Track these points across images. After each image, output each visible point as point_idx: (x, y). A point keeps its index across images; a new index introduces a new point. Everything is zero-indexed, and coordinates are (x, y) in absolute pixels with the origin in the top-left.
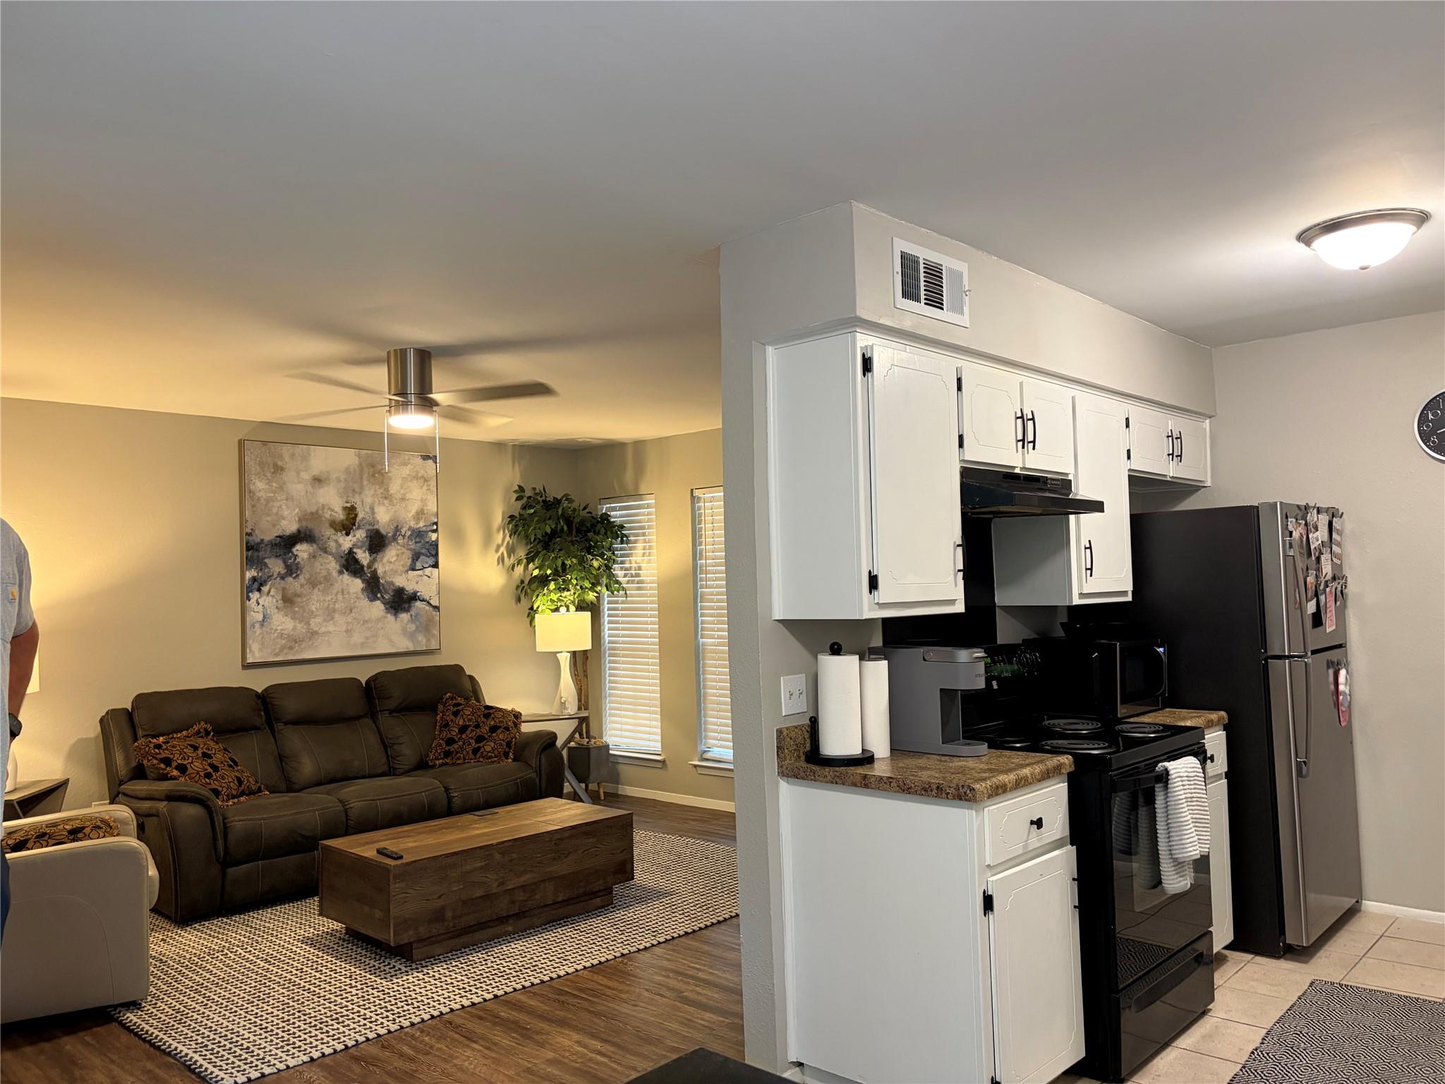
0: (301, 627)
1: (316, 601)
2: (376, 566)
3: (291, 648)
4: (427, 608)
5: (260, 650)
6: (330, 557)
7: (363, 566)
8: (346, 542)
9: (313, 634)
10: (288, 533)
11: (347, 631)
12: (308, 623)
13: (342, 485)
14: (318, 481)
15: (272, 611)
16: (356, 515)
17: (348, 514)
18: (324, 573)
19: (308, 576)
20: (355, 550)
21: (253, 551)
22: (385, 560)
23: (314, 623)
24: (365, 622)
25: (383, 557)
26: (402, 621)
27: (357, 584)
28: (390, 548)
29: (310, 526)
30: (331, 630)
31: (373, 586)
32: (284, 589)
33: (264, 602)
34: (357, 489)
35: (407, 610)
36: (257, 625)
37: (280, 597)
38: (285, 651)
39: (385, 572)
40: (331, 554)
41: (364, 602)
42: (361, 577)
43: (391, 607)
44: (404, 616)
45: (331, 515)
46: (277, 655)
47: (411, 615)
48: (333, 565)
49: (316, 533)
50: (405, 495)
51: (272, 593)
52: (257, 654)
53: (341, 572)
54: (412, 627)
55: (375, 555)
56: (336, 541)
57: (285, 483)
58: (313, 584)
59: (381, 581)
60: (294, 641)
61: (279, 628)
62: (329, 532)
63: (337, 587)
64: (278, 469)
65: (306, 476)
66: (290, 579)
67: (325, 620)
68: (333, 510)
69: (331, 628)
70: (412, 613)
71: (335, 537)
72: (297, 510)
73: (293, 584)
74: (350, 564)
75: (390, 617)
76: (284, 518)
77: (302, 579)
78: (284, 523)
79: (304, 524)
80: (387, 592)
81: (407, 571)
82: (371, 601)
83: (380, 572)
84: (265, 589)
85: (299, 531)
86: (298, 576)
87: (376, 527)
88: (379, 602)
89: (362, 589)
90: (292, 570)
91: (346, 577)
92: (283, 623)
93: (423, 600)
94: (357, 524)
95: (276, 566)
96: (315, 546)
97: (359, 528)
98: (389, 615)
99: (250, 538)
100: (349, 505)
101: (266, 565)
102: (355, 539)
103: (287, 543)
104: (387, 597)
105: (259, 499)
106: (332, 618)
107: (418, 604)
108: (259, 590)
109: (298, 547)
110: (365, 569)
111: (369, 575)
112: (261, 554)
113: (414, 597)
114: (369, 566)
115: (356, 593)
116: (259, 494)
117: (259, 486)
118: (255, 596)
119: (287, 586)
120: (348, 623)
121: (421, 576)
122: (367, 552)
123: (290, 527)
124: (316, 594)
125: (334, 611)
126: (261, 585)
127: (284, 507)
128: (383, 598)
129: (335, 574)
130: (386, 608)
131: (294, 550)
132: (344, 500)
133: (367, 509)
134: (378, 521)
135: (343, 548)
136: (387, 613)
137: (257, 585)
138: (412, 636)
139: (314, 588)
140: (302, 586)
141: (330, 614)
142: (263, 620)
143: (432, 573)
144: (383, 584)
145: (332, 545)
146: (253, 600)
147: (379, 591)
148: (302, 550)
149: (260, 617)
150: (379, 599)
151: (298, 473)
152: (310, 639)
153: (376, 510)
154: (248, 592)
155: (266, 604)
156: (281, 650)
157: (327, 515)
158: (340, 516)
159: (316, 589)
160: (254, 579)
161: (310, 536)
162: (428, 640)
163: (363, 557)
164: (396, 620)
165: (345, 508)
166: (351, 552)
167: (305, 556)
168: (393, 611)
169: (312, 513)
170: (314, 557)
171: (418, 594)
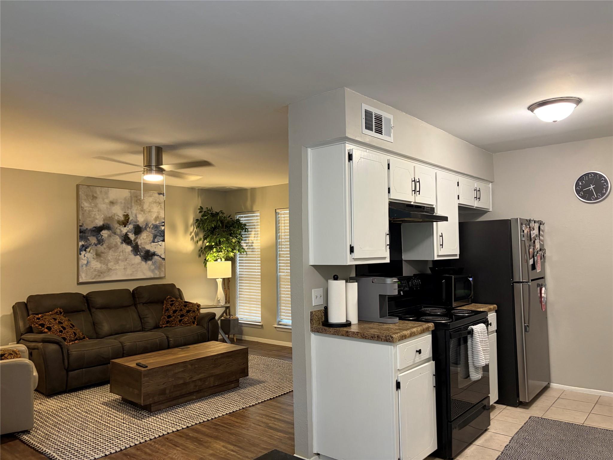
0: (104, 267)
1: (111, 255)
2: (137, 240)
3: (99, 276)
4: (160, 259)
5: (86, 277)
6: (117, 236)
7: (131, 241)
8: (125, 230)
9: (109, 270)
10: (99, 225)
11: (124, 269)
12: (107, 265)
13: (123, 205)
14: (112, 203)
15: (91, 259)
16: (129, 218)
17: (126, 218)
18: (114, 243)
19: (107, 244)
20: (128, 233)
21: (83, 233)
22: (141, 238)
23: (110, 265)
24: (133, 265)
25: (140, 236)
26: (148, 264)
27: (129, 248)
28: (144, 232)
29: (109, 223)
30: (117, 268)
31: (136, 249)
32: (96, 250)
33: (87, 256)
34: (129, 207)
35: (151, 260)
36: (84, 266)
37: (94, 254)
38: (97, 277)
39: (141, 243)
40: (118, 235)
41: (132, 256)
42: (130, 245)
43: (144, 258)
44: (150, 263)
45: (118, 218)
46: (93, 279)
47: (153, 262)
48: (118, 240)
49: (111, 226)
50: (150, 210)
51: (91, 252)
52: (84, 278)
53: (122, 243)
54: (153, 267)
55: (137, 236)
56: (120, 229)
57: (97, 204)
58: (110, 248)
59: (140, 247)
60: (101, 273)
61: (94, 267)
62: (117, 225)
63: (120, 249)
64: (94, 198)
65: (107, 201)
66: (99, 246)
67: (115, 264)
68: (119, 216)
69: (117, 267)
70: (153, 261)
71: (119, 228)
72: (103, 216)
73: (100, 248)
74: (126, 240)
75: (143, 263)
76: (97, 219)
77: (105, 246)
78: (97, 221)
79: (106, 222)
80: (142, 252)
81: (151, 243)
82: (135, 256)
83: (139, 243)
84: (88, 250)
85: (103, 225)
86: (102, 245)
87: (138, 223)
88: (138, 256)
89: (132, 251)
90: (100, 242)
91: (124, 245)
92: (96, 265)
93: (158, 256)
94: (129, 222)
95: (93, 240)
96: (110, 231)
97: (130, 224)
98: (143, 262)
99: (81, 228)
100: (126, 214)
101: (88, 239)
102: (128, 229)
103: (98, 230)
104: (142, 254)
105: (85, 211)
106: (118, 263)
107: (156, 257)
108: (85, 250)
109: (103, 232)
110: (133, 242)
111: (134, 244)
112: (86, 235)
113: (154, 254)
114: (134, 240)
115: (129, 252)
116: (85, 209)
117: (86, 205)
118: (83, 253)
119: (98, 249)
120: (125, 265)
121: (157, 245)
122: (133, 234)
123: (99, 223)
124: (111, 252)
125: (119, 260)
126: (86, 248)
127: (97, 214)
128: (140, 254)
129: (119, 243)
130: (142, 259)
131: (101, 233)
132: (124, 212)
133: (134, 216)
134: (138, 221)
135: (123, 233)
136: (142, 261)
137: (84, 248)
138: (153, 271)
139: (110, 250)
140: (105, 249)
141: (117, 261)
142: (87, 264)
143: (162, 244)
144: (140, 249)
145: (118, 231)
146: (82, 255)
147: (139, 251)
148: (105, 233)
149: (85, 262)
150: (138, 255)
151: (103, 200)
152: (108, 272)
153: (138, 216)
154: (80, 251)
155: (88, 257)
156: (95, 277)
157: (116, 218)
158: (122, 218)
159: (111, 250)
160: (83, 246)
161: (108, 227)
162: (160, 273)
163: (132, 236)
164: (146, 264)
165: (124, 215)
166: (126, 234)
167: (106, 236)
168: (145, 260)
169: (109, 217)
170: (110, 236)
171: (156, 253)
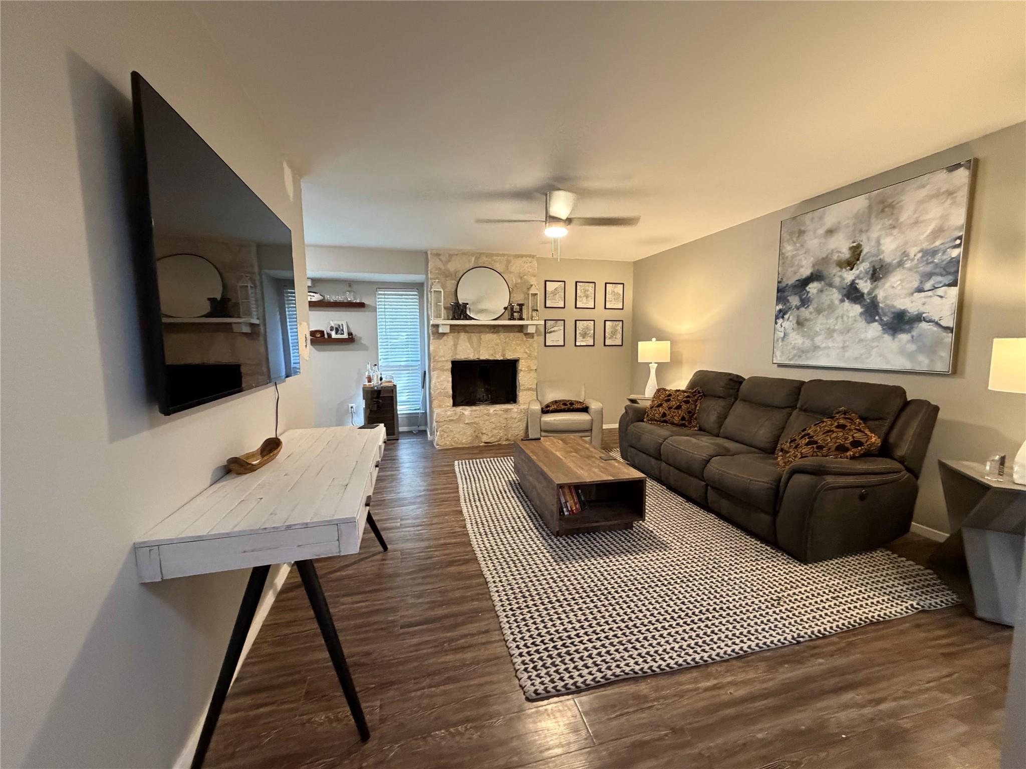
0: (808, 343)
1: (820, 323)
2: (877, 292)
3: (800, 356)
4: (935, 329)
5: (781, 356)
6: (834, 290)
7: (862, 295)
8: (849, 276)
9: (816, 348)
10: (804, 277)
11: (843, 348)
12: (812, 340)
13: (851, 229)
14: (830, 232)
15: (789, 331)
16: (861, 252)
17: (854, 252)
18: (828, 302)
19: (815, 306)
20: (857, 281)
21: (782, 293)
22: (887, 285)
23: (818, 340)
24: (861, 340)
25: (884, 284)
26: (900, 341)
27: (857, 309)
28: (894, 273)
29: (820, 269)
30: (830, 346)
31: (872, 310)
32: (798, 316)
33: (788, 324)
34: (864, 228)
35: (909, 331)
36: (780, 340)
37: (795, 322)
38: (796, 358)
39: (886, 298)
40: (835, 287)
41: (862, 324)
42: (860, 303)
43: (890, 328)
44: (904, 337)
45: (838, 256)
46: (790, 360)
47: (912, 337)
48: (836, 295)
49: (825, 273)
50: (918, 218)
51: (791, 319)
52: (779, 358)
53: (842, 301)
54: (912, 347)
55: (876, 283)
56: (841, 277)
57: (805, 241)
58: (819, 311)
59: (881, 305)
60: (802, 352)
61: (793, 342)
62: (834, 270)
63: (839, 312)
64: (801, 233)
65: (821, 231)
66: (803, 309)
67: (826, 338)
68: (840, 252)
69: (830, 345)
70: (914, 333)
71: (839, 274)
72: (812, 259)
73: (805, 313)
74: (852, 293)
75: (887, 338)
76: (802, 267)
77: (811, 309)
78: (802, 270)
79: (816, 268)
80: (885, 315)
81: (912, 294)
82: (868, 323)
83: (880, 297)
84: (786, 317)
85: (812, 274)
86: (808, 306)
87: (881, 257)
88: (876, 324)
89: (861, 314)
90: (805, 302)
91: (847, 303)
92: (796, 339)
93: (930, 321)
94: (861, 259)
95: (794, 301)
96: (823, 283)
97: (863, 261)
98: (886, 336)
99: (780, 285)
100: (854, 244)
101: (788, 301)
102: (858, 272)
103: (804, 283)
104: (885, 319)
105: (787, 257)
106: (832, 337)
107: (923, 325)
108: (783, 317)
109: (811, 285)
110: (865, 296)
111: (868, 301)
112: (786, 294)
113: (919, 318)
114: (869, 293)
115: (855, 316)
116: (787, 255)
117: (789, 248)
118: (780, 321)
119: (800, 314)
120: (844, 342)
121: (930, 297)
122: (869, 281)
123: (806, 272)
124: (821, 319)
125: (834, 331)
126: (784, 314)
127: (803, 259)
128: (881, 320)
129: (837, 302)
130: (884, 329)
131: (807, 288)
132: (851, 241)
133: (873, 243)
134: (883, 252)
135: (846, 281)
136: (884, 333)
137: (781, 314)
138: (911, 356)
139: (819, 314)
140: (811, 313)
141: (830, 333)
142: (784, 337)
143: (946, 292)
144: (882, 308)
145: (837, 280)
146: (779, 324)
147: (878, 314)
148: (813, 288)
149: (782, 335)
150: (876, 321)
151: (815, 232)
152: (814, 351)
153: (882, 241)
154: (776, 319)
155: (787, 327)
156: (794, 356)
157: (835, 257)
158: (846, 254)
159: (821, 315)
160: (780, 311)
161: (820, 276)
162: (932, 361)
163: (865, 286)
164: (893, 339)
165: (851, 248)
166: (853, 283)
167: (815, 291)
168: (891, 332)
169: (823, 259)
170: (822, 291)
171: (924, 315)
